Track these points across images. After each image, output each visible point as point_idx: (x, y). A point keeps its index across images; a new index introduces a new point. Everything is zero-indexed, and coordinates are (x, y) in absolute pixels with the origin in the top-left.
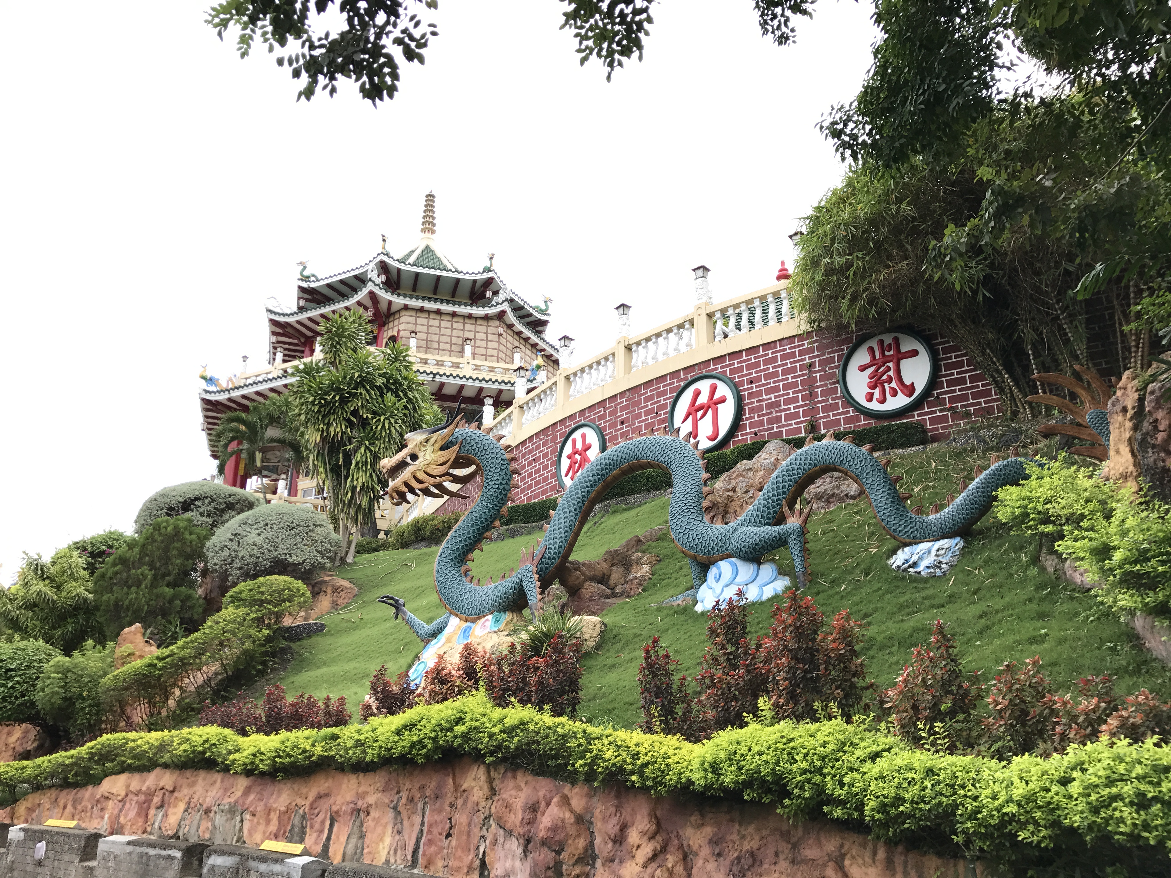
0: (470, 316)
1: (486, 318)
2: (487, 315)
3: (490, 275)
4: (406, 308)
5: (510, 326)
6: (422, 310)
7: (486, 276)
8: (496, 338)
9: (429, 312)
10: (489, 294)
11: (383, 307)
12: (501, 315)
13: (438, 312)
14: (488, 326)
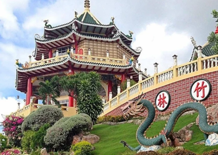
0: (107, 42)
1: (113, 42)
2: (113, 41)
3: (113, 26)
4: (85, 39)
5: (121, 45)
6: (91, 40)
7: (111, 26)
8: (116, 49)
9: (93, 40)
10: (113, 33)
11: (77, 39)
12: (117, 41)
13: (96, 40)
14: (113, 45)
